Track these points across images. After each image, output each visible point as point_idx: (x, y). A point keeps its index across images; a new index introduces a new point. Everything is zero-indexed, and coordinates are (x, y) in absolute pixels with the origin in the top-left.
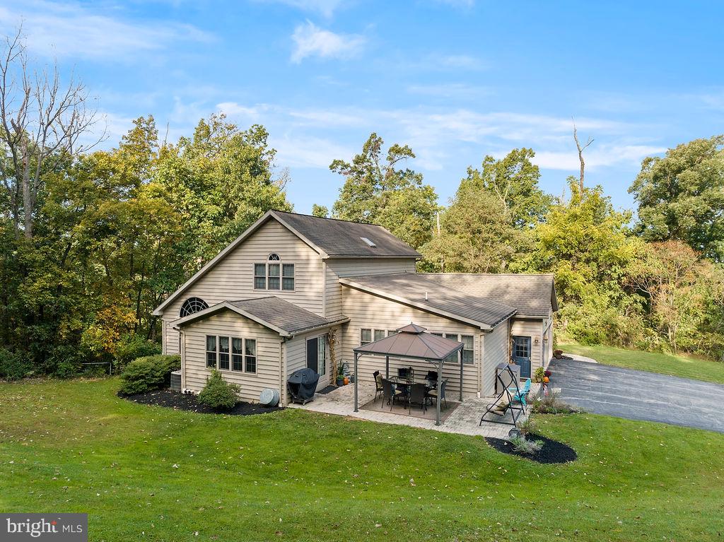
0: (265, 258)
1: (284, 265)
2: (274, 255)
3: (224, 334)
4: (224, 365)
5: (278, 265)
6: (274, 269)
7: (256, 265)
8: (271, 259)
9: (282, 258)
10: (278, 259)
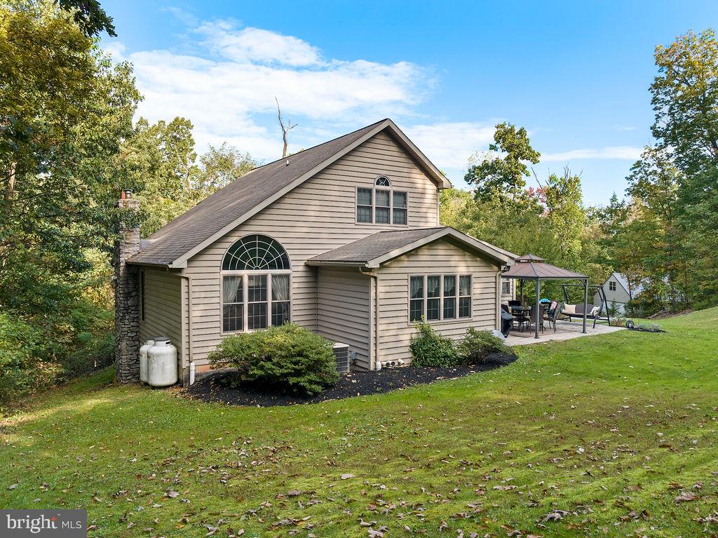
0: (372, 181)
1: (395, 193)
2: (383, 179)
3: (434, 272)
4: (433, 315)
5: (388, 193)
6: (383, 197)
7: (360, 190)
8: (378, 183)
9: (393, 183)
10: (387, 184)
